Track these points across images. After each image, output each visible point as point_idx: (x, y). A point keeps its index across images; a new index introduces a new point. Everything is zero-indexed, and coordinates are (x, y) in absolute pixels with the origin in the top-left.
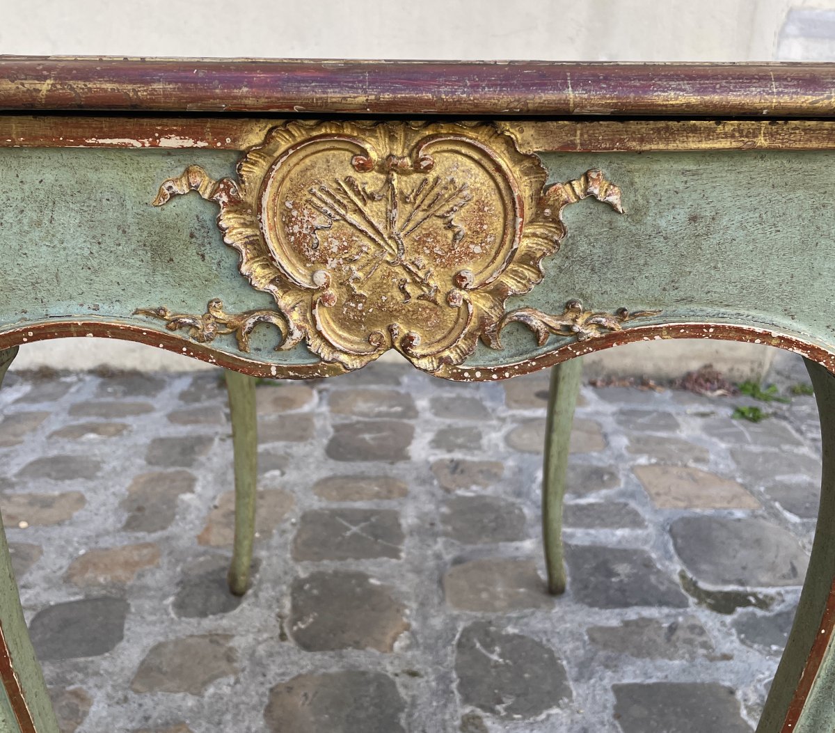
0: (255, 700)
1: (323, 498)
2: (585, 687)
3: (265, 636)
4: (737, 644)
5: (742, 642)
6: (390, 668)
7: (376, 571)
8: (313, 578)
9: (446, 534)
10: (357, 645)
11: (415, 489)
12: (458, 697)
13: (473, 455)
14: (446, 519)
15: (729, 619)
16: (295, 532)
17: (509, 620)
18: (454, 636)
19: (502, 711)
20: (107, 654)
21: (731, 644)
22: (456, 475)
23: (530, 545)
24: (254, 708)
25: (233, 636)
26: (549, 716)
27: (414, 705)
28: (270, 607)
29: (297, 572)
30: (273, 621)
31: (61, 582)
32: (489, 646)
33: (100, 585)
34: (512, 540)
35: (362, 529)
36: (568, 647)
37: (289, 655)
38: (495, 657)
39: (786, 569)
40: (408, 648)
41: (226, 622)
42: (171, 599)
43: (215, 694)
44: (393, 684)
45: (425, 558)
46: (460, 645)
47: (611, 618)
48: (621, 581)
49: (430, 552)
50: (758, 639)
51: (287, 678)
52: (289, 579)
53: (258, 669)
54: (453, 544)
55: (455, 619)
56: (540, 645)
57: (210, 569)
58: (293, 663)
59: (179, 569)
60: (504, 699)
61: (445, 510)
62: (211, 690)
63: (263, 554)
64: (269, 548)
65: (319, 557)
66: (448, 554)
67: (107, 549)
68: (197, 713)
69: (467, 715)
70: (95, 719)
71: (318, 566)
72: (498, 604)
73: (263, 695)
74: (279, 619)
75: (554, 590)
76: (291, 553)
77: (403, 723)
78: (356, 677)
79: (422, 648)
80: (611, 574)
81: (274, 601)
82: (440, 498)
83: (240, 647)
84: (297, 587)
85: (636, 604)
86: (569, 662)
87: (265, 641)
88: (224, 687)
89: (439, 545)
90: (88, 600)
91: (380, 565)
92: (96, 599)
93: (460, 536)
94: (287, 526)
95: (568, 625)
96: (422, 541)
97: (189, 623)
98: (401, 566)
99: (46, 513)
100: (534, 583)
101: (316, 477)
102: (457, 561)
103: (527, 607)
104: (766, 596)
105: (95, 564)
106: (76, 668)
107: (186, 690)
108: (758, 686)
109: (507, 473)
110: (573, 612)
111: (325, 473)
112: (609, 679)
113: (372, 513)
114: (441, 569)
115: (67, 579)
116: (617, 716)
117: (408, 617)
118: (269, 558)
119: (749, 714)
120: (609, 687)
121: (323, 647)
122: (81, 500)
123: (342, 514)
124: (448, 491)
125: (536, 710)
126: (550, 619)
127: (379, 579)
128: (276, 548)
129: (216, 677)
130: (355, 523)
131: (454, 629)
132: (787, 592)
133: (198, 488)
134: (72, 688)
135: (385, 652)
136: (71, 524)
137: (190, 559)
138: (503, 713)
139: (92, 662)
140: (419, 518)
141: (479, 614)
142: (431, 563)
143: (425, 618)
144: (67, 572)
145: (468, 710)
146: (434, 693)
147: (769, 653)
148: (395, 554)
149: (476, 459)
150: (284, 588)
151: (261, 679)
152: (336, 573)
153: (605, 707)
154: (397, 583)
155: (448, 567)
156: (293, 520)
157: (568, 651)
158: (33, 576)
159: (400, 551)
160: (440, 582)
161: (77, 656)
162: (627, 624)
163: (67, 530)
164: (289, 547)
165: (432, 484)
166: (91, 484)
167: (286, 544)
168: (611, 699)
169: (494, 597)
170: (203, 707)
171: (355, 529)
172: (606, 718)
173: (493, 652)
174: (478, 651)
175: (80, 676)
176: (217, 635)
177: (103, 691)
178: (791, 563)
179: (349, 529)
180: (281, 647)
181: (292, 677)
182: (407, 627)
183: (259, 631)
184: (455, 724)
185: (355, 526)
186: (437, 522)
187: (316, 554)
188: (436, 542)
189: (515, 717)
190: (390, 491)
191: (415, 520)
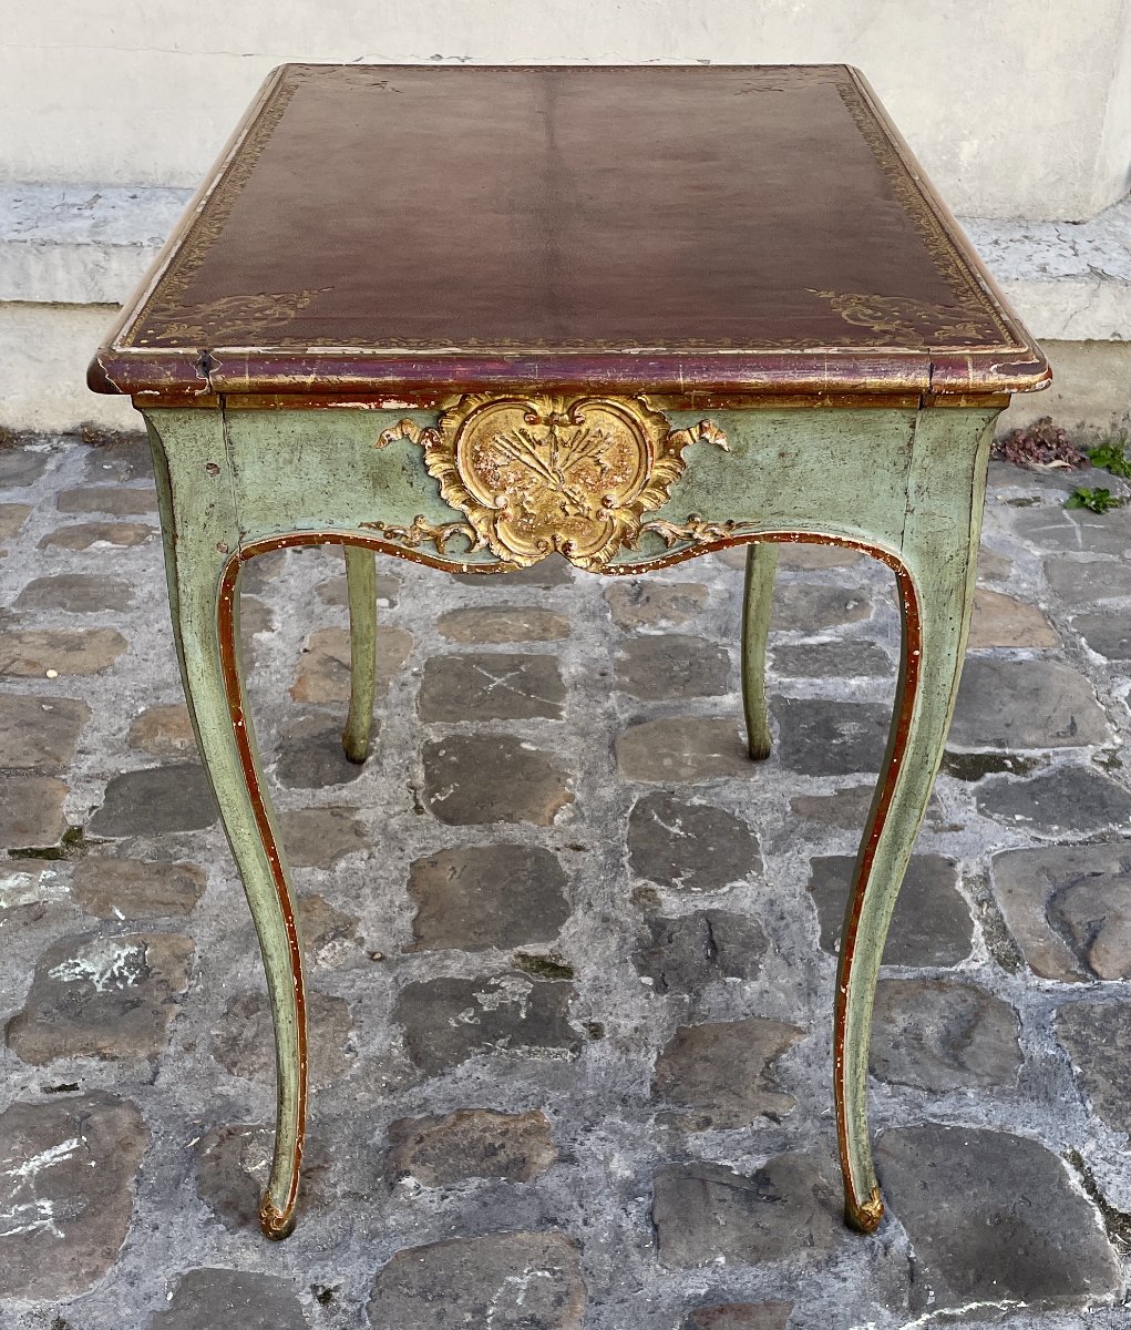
0: (395, 874)
1: (453, 639)
2: (780, 859)
3: (397, 809)
4: (974, 814)
5: (981, 811)
6: (549, 842)
7: (530, 733)
8: (449, 742)
9: (621, 687)
10: (510, 818)
11: (579, 625)
12: (629, 870)
13: (665, 576)
14: (621, 667)
15: (971, 786)
16: (419, 685)
17: (697, 789)
18: (628, 807)
19: (679, 884)
20: (209, 828)
21: (968, 814)
22: (638, 606)
23: (732, 700)
24: (395, 882)
25: (358, 809)
26: (732, 888)
27: (578, 879)
28: (398, 776)
29: (428, 735)
30: (405, 793)
31: (126, 747)
32: (669, 819)
33: (177, 750)
34: (709, 695)
35: (507, 681)
36: (764, 819)
37: (428, 829)
38: (675, 830)
39: (1062, 727)
40: (572, 821)
41: (346, 793)
42: (273, 767)
43: (347, 869)
44: (554, 858)
45: (593, 718)
46: (633, 817)
47: (823, 787)
48: (844, 743)
49: (600, 711)
50: (1000, 808)
51: (430, 853)
52: (419, 744)
53: (393, 844)
54: (630, 699)
55: (630, 789)
56: (731, 817)
57: (316, 732)
58: (433, 837)
59: (273, 731)
60: (682, 873)
61: (620, 654)
62: (342, 864)
63: (380, 712)
64: (386, 707)
65: (454, 717)
66: (623, 712)
67: (174, 706)
68: (330, 888)
69: (639, 888)
70: (215, 894)
71: (454, 728)
72: (683, 772)
73: (404, 869)
74: (412, 791)
75: (756, 754)
76: (418, 712)
77: (565, 895)
78: (510, 853)
79: (588, 821)
80: (835, 734)
81: (403, 770)
82: (615, 638)
83: (367, 821)
84: (430, 753)
85: (858, 771)
86: (763, 836)
87: (399, 813)
88: (357, 861)
89: (612, 701)
90: (166, 768)
91: (535, 726)
92: (177, 767)
93: (640, 689)
94: (407, 676)
95: (768, 795)
96: (590, 696)
97: (301, 794)
98: (562, 727)
99: (77, 659)
100: (732, 747)
101: (439, 610)
102: (635, 721)
103: (720, 775)
104: (1028, 759)
105: (164, 725)
106: (176, 841)
107: (313, 865)
108: (986, 858)
109: (711, 602)
110: (777, 780)
111: (451, 604)
112: (809, 851)
113: (522, 659)
114: (612, 730)
115: (133, 743)
116: (811, 889)
117: (570, 787)
118: (388, 718)
119: (965, 885)
120: (807, 860)
121: (469, 821)
122: (119, 641)
123: (479, 660)
124: (626, 628)
125: (719, 883)
126: (748, 788)
127: (533, 744)
128: (397, 706)
129: (347, 851)
130: (497, 673)
131: (628, 800)
132: (1057, 754)
133: (277, 625)
134: (179, 861)
135: (545, 825)
136: (115, 673)
137: (285, 719)
138: (680, 886)
139: (194, 835)
140: (584, 665)
141: (659, 784)
142: (601, 725)
143: (592, 788)
144: (128, 734)
145: (640, 883)
146: (602, 867)
147: (1010, 824)
148: (554, 712)
149: (669, 581)
150: (414, 754)
151: (399, 854)
152: (478, 737)
153: (799, 879)
154: (557, 749)
155: (623, 728)
156: (415, 669)
157: (763, 823)
158: (89, 739)
159: (560, 709)
160: (612, 747)
161: (175, 830)
162: (841, 792)
163: (112, 680)
164: (414, 704)
165: (604, 618)
166: (126, 618)
167: (409, 701)
168: (808, 871)
169: (681, 764)
170: (336, 882)
171: (498, 681)
172: (798, 890)
173: (672, 824)
174: (656, 823)
175: (185, 851)
176: (338, 807)
177: (216, 864)
178: (1072, 718)
179: (494, 682)
180: (419, 821)
181: (434, 852)
182: (570, 798)
183: (389, 803)
184: (625, 896)
185: (499, 677)
186: (611, 671)
187: (451, 712)
188: (608, 697)
189: (694, 889)
190: (545, 630)
191: (581, 669)
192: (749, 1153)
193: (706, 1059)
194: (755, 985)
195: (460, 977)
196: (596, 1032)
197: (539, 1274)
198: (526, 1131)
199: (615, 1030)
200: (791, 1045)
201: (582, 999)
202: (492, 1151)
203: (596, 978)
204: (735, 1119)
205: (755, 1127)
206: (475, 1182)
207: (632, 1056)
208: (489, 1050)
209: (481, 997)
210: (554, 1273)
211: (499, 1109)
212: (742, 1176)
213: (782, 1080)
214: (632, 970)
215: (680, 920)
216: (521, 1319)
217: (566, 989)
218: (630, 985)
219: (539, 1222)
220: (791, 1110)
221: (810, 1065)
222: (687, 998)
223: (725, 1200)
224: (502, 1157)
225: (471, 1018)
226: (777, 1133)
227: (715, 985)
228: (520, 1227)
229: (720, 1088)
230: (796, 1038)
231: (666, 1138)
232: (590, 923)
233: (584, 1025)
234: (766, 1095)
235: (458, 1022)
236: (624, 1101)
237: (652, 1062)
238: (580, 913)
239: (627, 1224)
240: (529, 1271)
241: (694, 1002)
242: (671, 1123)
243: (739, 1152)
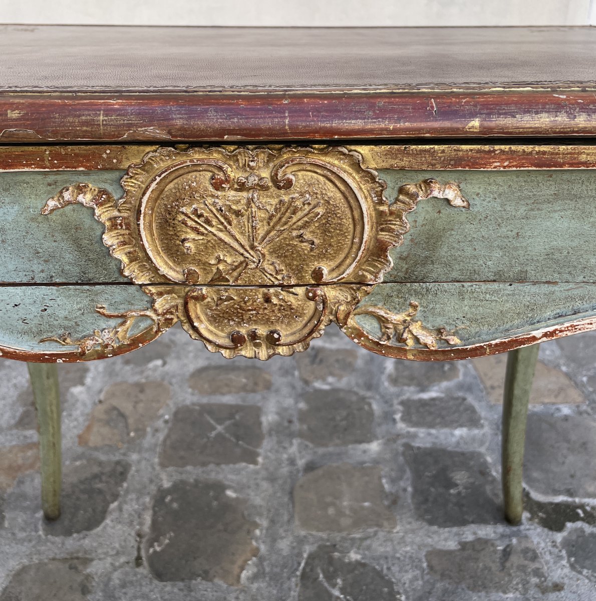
3: (123, 559)
7: (233, 479)
8: (178, 488)
9: (301, 435)
10: (206, 576)
11: (278, 380)
13: (332, 342)
14: (302, 417)
16: (166, 431)
17: (353, 542)
18: (299, 563)
22: (315, 366)
23: (376, 447)
25: (92, 560)
28: (131, 523)
29: (161, 480)
30: (132, 542)
32: (331, 578)
34: (360, 443)
35: (225, 428)
38: (336, 592)
40: (255, 577)
41: (87, 542)
45: (279, 463)
46: (303, 575)
47: (449, 539)
48: (459, 493)
49: (285, 456)
52: (153, 488)
54: (307, 446)
55: (302, 541)
57: (83, 477)
58: (143, 596)
61: (302, 405)
63: (134, 457)
65: (183, 462)
66: (301, 458)
72: (343, 521)
74: (138, 539)
76: (159, 457)
79: (267, 579)
80: (451, 483)
81: (136, 516)
82: (299, 390)
86: (408, 598)
87: (121, 566)
89: (294, 447)
91: (238, 472)
93: (314, 436)
94: (160, 423)
95: (408, 548)
96: (279, 442)
97: (54, 543)
100: (378, 495)
101: (192, 367)
102: (310, 468)
103: (370, 526)
109: (360, 363)
110: (413, 531)
111: (201, 362)
113: (238, 408)
114: (292, 476)
118: (138, 463)
121: (174, 576)
123: (210, 409)
124: (306, 382)
127: (235, 490)
130: (220, 421)
131: (300, 555)
135: (232, 584)
137: (67, 463)
140: (278, 414)
141: (325, 535)
142: (285, 470)
143: (273, 539)
149: (333, 347)
152: (197, 482)
154: (252, 495)
155: (300, 474)
156: (167, 417)
159: (258, 455)
160: (291, 493)
162: (464, 546)
164: (158, 449)
165: (293, 375)
167: (156, 445)
169: (341, 513)
171: (220, 428)
173: (334, 585)
179: (216, 428)
180: (135, 575)
183: (118, 553)
185: (220, 424)
186: (295, 419)
187: (182, 458)
188: (292, 444)
190: (256, 384)
191: (276, 417)
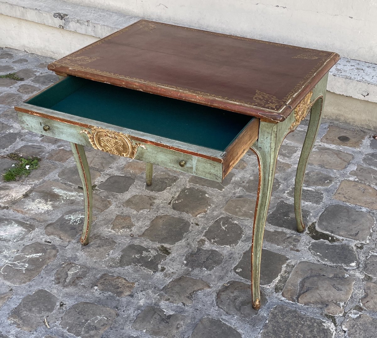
0: (151, 217)
2: (243, 243)
3: (166, 202)
6: (192, 221)
7: (210, 192)
10: (187, 212)
12: (204, 234)
14: (249, 182)
17: (238, 219)
18: (217, 218)
20: (121, 194)
24: (150, 219)
26: (225, 247)
27: (190, 232)
28: (172, 194)
29: (187, 185)
30: (170, 198)
31: (121, 169)
32: (224, 224)
33: (130, 173)
37: (167, 209)
38: (223, 228)
39: (354, 233)
40: (202, 217)
41: (157, 194)
43: (142, 213)
44: (189, 225)
45: (230, 193)
46: (216, 221)
47: (272, 229)
49: (233, 191)
52: (183, 187)
53: (157, 210)
54: (243, 191)
55: (221, 213)
56: (241, 229)
57: (162, 177)
59: (154, 175)
60: (216, 239)
61: (252, 178)
62: (142, 211)
63: (181, 177)
65: (196, 183)
66: (239, 193)
68: (135, 216)
69: (202, 239)
70: (110, 210)
71: (194, 186)
72: (239, 213)
73: (154, 217)
74: (172, 198)
76: (189, 179)
77: (184, 235)
78: (181, 220)
79: (205, 218)
81: (174, 193)
83: (156, 203)
84: (184, 190)
86: (245, 236)
87: (164, 203)
88: (145, 211)
89: (239, 190)
91: (213, 191)
92: (127, 177)
96: (234, 187)
97: (147, 192)
102: (239, 197)
103: (248, 217)
105: (132, 166)
106: (112, 195)
107: (135, 209)
108: (298, 261)
114: (232, 197)
115: (123, 169)
117: (208, 209)
121: (178, 210)
125: (223, 244)
128: (186, 176)
129: (145, 208)
131: (219, 216)
135: (194, 216)
137: (159, 172)
138: (212, 242)
139: (117, 195)
141: (230, 215)
144: (123, 166)
145: (204, 238)
146: (198, 231)
147: (314, 254)
148: (221, 188)
150: (180, 189)
151: (156, 213)
152: (198, 190)
154: (214, 198)
155: (235, 198)
157: (247, 233)
159: (224, 188)
160: (227, 201)
161: (114, 192)
167: (190, 175)
168: (247, 249)
169: (240, 211)
170: (137, 215)
172: (241, 253)
173: (224, 226)
174: (220, 224)
175: (112, 197)
176: (152, 197)
177: (116, 203)
178: (359, 231)
180: (167, 206)
181: (164, 215)
182: (205, 212)
183: (164, 200)
184: (197, 240)
188: (238, 188)
189: (215, 244)
190: (239, 166)
191: (239, 179)
192: (172, 310)
193: (180, 285)
194: (209, 272)
195: (144, 246)
196: (163, 269)
197: (104, 318)
198: (128, 286)
199: (167, 271)
200: (204, 289)
201: (166, 261)
202: (118, 288)
203: (174, 257)
204: (175, 301)
205: (178, 305)
206: (110, 293)
207: (166, 278)
208: (136, 265)
209: (144, 252)
210: (107, 319)
211: (127, 279)
212: (165, 315)
213: (194, 296)
214: (184, 258)
215: (205, 250)
216: (93, 326)
217: (164, 257)
218: (180, 262)
219: (114, 307)
220: (190, 304)
221: (204, 296)
222: (190, 269)
223: (156, 318)
224: (119, 290)
225: (138, 257)
226: (182, 308)
227: (199, 269)
228: (109, 306)
229: (178, 293)
230: (207, 288)
231: (157, 300)
232: (184, 244)
233: (162, 267)
234: (187, 299)
235: (134, 256)
236: (155, 288)
237: (170, 281)
238: (183, 240)
239: (132, 315)
240: (103, 316)
241: (192, 271)
242: (161, 296)
243: (170, 309)
